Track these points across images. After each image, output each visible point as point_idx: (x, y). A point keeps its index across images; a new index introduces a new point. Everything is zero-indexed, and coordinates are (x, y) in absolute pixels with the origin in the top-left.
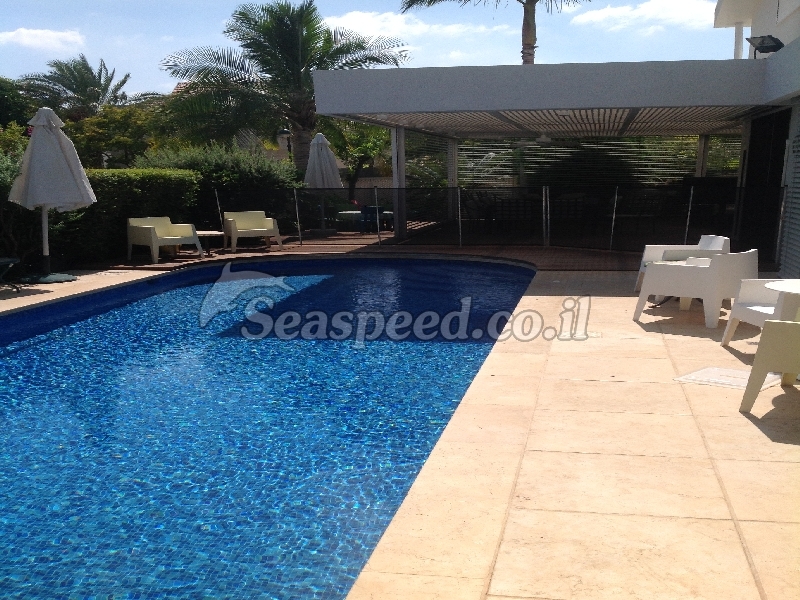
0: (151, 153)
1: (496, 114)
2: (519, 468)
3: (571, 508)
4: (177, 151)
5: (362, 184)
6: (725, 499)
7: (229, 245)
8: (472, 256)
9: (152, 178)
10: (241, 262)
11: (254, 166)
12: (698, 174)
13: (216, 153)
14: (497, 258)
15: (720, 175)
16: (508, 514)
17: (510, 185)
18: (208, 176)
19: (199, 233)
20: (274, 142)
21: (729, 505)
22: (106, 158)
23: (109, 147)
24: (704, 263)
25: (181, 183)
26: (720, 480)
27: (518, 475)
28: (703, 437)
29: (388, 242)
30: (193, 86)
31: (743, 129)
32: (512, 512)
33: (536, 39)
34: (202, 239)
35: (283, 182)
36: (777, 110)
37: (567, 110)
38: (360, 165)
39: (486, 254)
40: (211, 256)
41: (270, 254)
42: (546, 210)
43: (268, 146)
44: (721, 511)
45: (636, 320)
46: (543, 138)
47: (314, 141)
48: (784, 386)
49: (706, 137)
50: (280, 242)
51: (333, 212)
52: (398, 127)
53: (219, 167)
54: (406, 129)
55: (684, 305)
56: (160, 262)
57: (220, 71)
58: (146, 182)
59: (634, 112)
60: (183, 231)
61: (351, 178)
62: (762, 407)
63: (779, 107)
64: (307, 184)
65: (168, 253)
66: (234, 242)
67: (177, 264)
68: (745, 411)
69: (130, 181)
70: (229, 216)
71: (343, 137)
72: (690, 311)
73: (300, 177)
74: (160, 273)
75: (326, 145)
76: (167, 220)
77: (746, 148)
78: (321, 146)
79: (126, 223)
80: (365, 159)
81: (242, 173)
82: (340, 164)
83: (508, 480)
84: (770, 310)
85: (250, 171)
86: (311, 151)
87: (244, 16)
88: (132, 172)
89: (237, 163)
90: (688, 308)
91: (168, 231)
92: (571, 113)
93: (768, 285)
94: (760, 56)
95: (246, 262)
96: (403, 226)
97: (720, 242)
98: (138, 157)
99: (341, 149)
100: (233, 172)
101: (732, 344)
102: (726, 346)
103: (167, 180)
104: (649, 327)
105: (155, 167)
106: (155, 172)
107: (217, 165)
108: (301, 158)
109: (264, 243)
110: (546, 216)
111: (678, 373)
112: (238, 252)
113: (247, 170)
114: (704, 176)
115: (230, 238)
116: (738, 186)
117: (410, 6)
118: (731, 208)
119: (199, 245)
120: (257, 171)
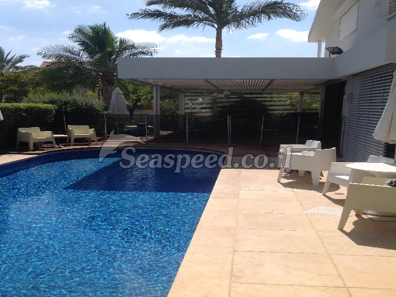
0: (30, 95)
1: (206, 81)
2: (233, 261)
3: (262, 282)
4: (44, 95)
5: (136, 112)
6: (340, 275)
7: (70, 141)
8: (193, 149)
9: (32, 108)
10: (76, 150)
11: (84, 103)
12: (298, 111)
13: (65, 96)
14: (205, 150)
15: (308, 111)
16: (230, 286)
17: (209, 114)
18: (60, 107)
19: (54, 135)
20: (94, 91)
21: (342, 279)
22: (5, 97)
23: (7, 92)
24: (312, 154)
25: (46, 111)
26: (335, 266)
27: (232, 264)
28: (323, 242)
29: (151, 141)
30: (53, 63)
31: (322, 90)
32: (232, 284)
33: (222, 46)
34: (56, 138)
35: (99, 111)
36: (340, 81)
37: (240, 79)
38: (136, 104)
39: (201, 147)
40: (60, 148)
41: (91, 146)
42: (229, 127)
43: (90, 93)
44: (338, 282)
45: (279, 182)
46: (226, 93)
47: (115, 91)
48: (357, 215)
49: (302, 93)
50: (96, 141)
51: (122, 126)
52: (157, 86)
53: (66, 103)
54: (161, 86)
55: (301, 174)
56: (34, 150)
57: (67, 57)
58: (28, 110)
59: (272, 81)
60: (47, 135)
61: (131, 109)
62: (349, 227)
63: (340, 80)
64: (110, 112)
65: (37, 146)
66: (72, 140)
67: (42, 152)
68: (341, 229)
69: (21, 109)
70: (70, 127)
71: (128, 90)
72: (304, 177)
73: (106, 109)
74: (34, 156)
75: (120, 93)
76: (38, 129)
77: (323, 98)
78: (118, 94)
79: (17, 131)
80: (139, 100)
81: (77, 106)
82: (127, 103)
83: (228, 267)
84: (347, 178)
85: (82, 106)
86: (113, 96)
87: (80, 31)
88: (22, 105)
89: (75, 101)
90: (303, 176)
91: (38, 134)
92: (242, 81)
93: (346, 165)
94: (332, 56)
95: (78, 150)
96: (158, 133)
97: (316, 144)
98: (24, 97)
99: (127, 95)
100: (73, 106)
101: (327, 194)
102: (324, 195)
103: (40, 109)
104: (285, 185)
105: (32, 102)
106: (33, 105)
107: (65, 102)
108: (107, 99)
109: (87, 141)
110: (229, 130)
111: (304, 209)
112: (74, 145)
113: (81, 105)
114: (301, 112)
115: (70, 139)
116: (319, 116)
117: (163, 29)
118: (315, 127)
119: (54, 142)
120: (85, 105)
